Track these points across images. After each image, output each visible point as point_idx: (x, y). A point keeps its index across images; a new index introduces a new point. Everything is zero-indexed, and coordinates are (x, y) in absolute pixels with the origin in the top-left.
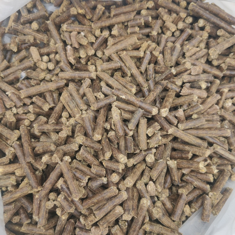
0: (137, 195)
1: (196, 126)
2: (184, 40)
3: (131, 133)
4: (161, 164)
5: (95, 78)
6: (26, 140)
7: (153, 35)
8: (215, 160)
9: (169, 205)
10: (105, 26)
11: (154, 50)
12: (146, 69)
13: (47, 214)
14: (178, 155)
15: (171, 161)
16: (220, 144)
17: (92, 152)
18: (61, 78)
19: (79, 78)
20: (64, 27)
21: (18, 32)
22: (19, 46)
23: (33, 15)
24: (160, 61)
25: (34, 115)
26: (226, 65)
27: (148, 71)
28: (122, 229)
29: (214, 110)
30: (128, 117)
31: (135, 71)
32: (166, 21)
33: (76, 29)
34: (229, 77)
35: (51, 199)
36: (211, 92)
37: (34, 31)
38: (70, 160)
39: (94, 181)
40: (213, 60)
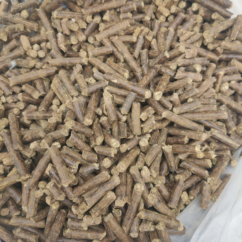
0: (131, 181)
1: (192, 109)
2: (178, 24)
3: (124, 118)
4: (156, 149)
5: (86, 64)
6: (14, 128)
7: (146, 20)
8: (214, 145)
9: (165, 192)
10: (97, 12)
11: (147, 35)
12: (140, 54)
13: (36, 203)
14: (173, 140)
15: (166, 146)
16: (217, 128)
17: (83, 138)
18: (51, 65)
19: (69, 65)
20: (55, 14)
21: (8, 21)
22: (9, 36)
23: (23, 4)
24: (153, 45)
25: (23, 103)
26: (222, 49)
27: (141, 57)
28: (115, 218)
29: (211, 93)
30: (120, 102)
31: (127, 56)
32: (159, 6)
33: (67, 16)
34: (225, 61)
35: (40, 188)
36: (207, 75)
37: (24, 19)
38: (59, 146)
39: (85, 167)
40: (208, 43)
